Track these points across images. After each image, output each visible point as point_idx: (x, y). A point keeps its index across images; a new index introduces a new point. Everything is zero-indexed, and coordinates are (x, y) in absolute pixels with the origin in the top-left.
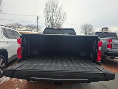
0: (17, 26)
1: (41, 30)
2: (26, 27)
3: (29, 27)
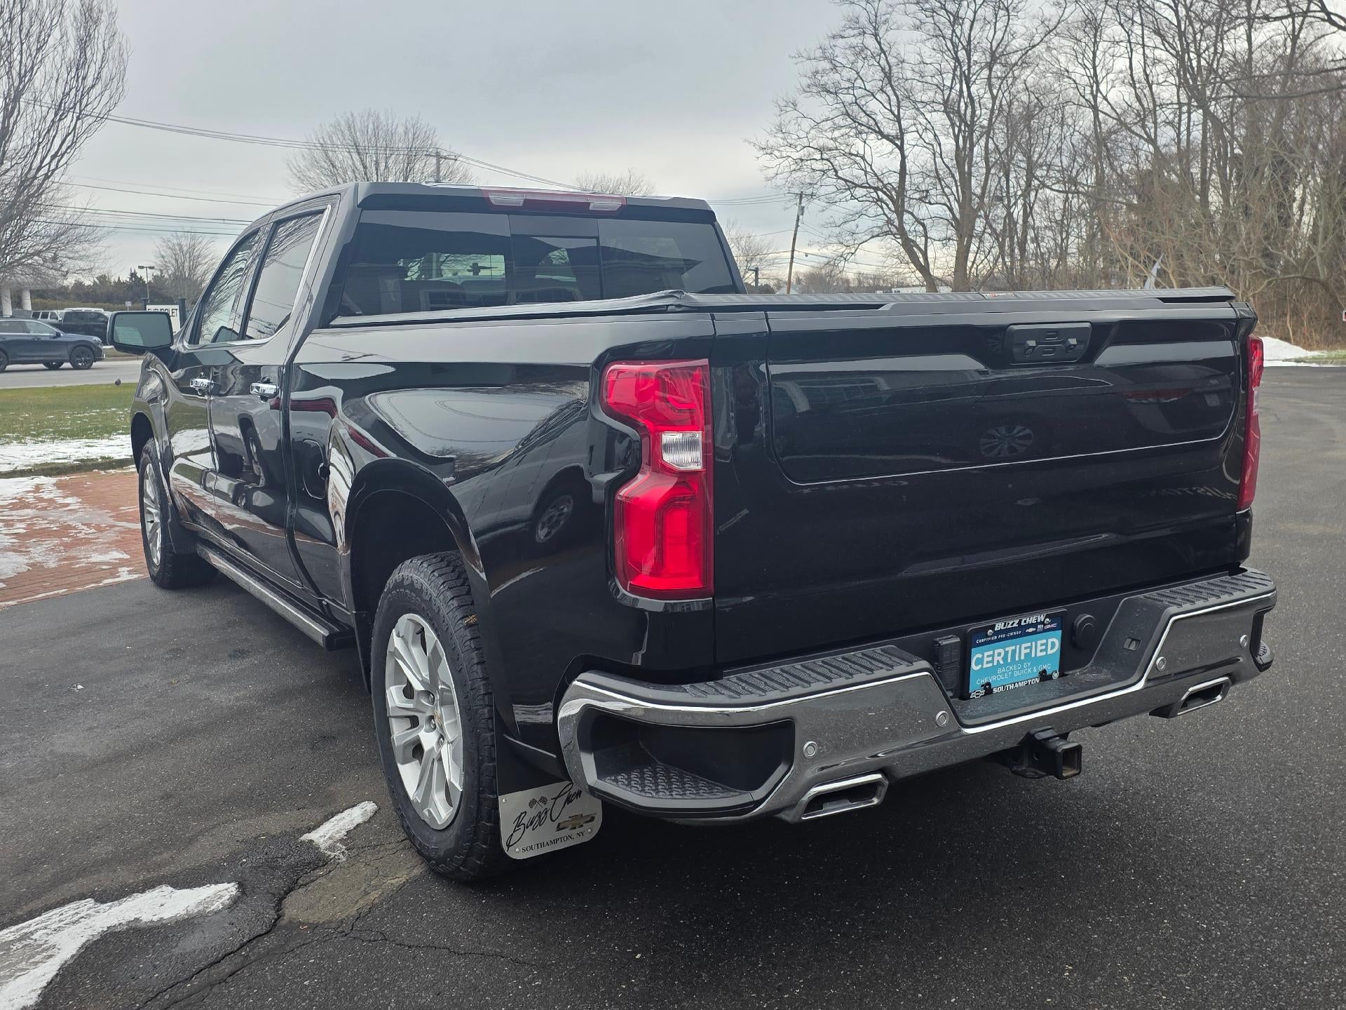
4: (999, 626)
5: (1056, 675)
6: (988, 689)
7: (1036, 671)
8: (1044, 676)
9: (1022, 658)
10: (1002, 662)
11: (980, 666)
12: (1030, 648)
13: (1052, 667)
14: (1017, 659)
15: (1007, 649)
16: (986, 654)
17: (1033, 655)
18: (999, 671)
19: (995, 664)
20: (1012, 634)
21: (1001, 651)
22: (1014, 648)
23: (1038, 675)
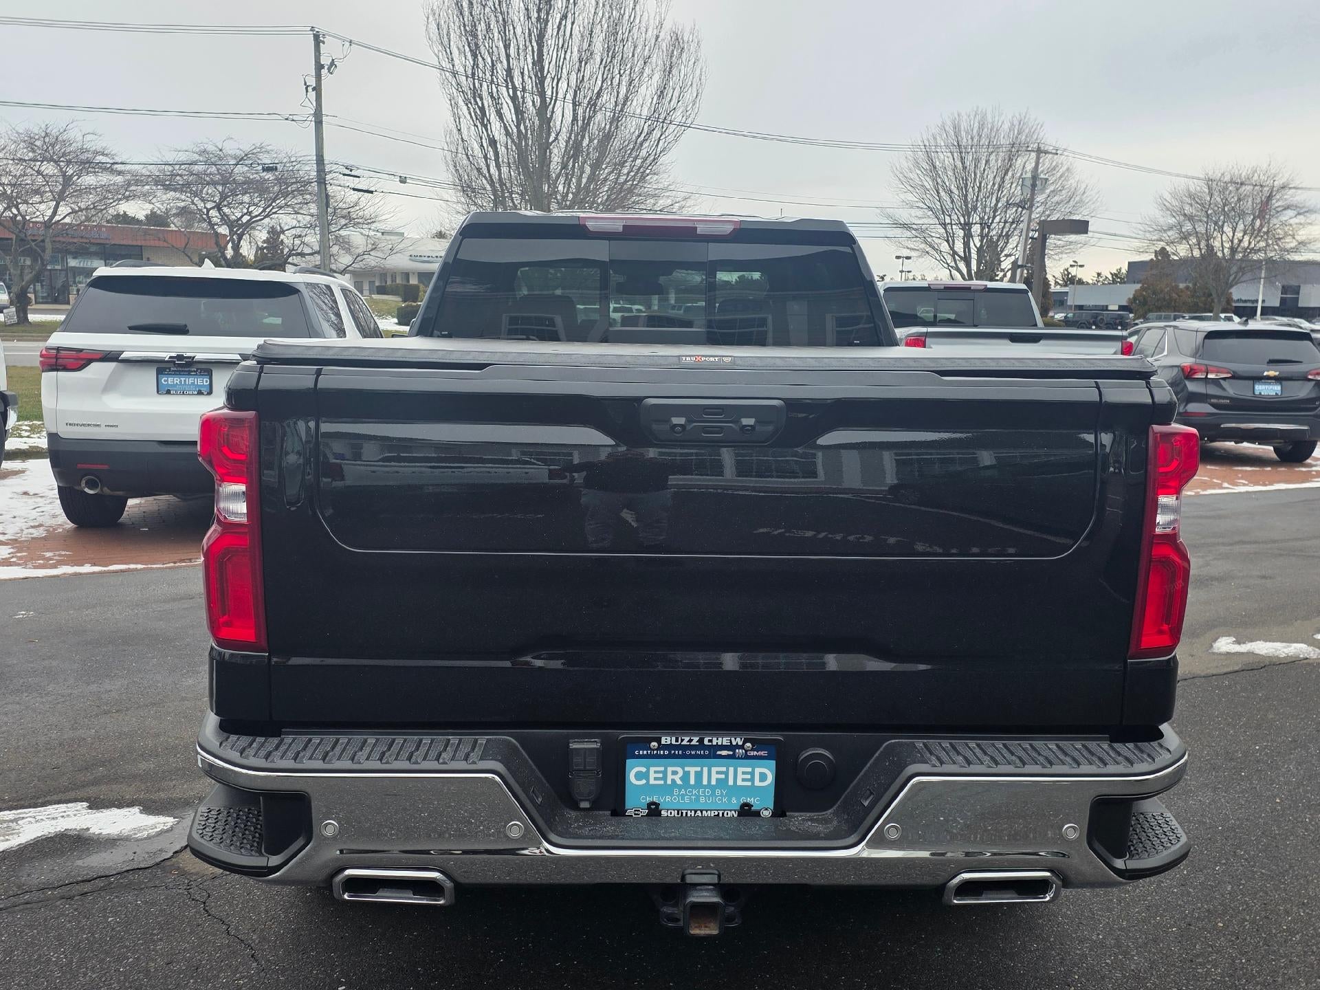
0: (49, 169)
1: (369, 221)
2: (166, 182)
3: (202, 181)
4: (665, 740)
5: (766, 814)
6: (654, 810)
7: (736, 803)
8: (746, 811)
9: (714, 782)
10: (679, 782)
11: (644, 782)
12: (726, 773)
13: (764, 803)
14: (705, 782)
15: (687, 769)
16: (652, 769)
17: (731, 782)
18: (676, 791)
19: (669, 782)
20: (693, 753)
21: (679, 770)
22: (699, 769)
23: (738, 808)
